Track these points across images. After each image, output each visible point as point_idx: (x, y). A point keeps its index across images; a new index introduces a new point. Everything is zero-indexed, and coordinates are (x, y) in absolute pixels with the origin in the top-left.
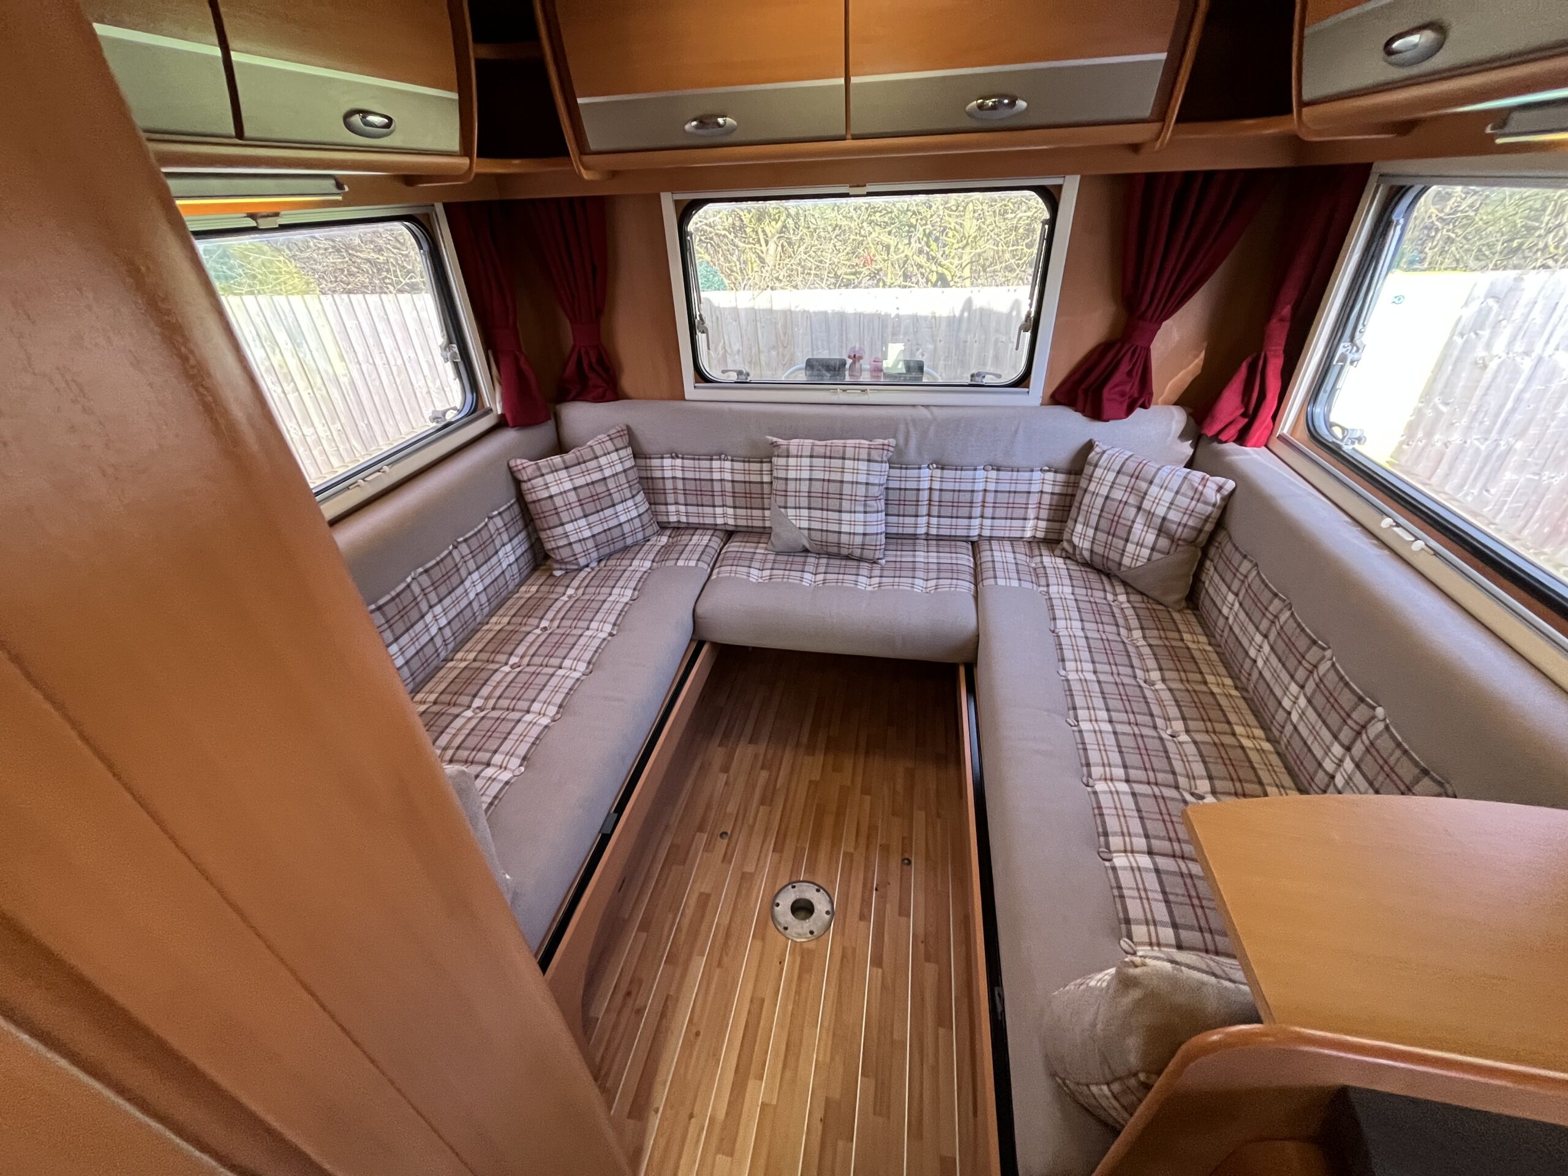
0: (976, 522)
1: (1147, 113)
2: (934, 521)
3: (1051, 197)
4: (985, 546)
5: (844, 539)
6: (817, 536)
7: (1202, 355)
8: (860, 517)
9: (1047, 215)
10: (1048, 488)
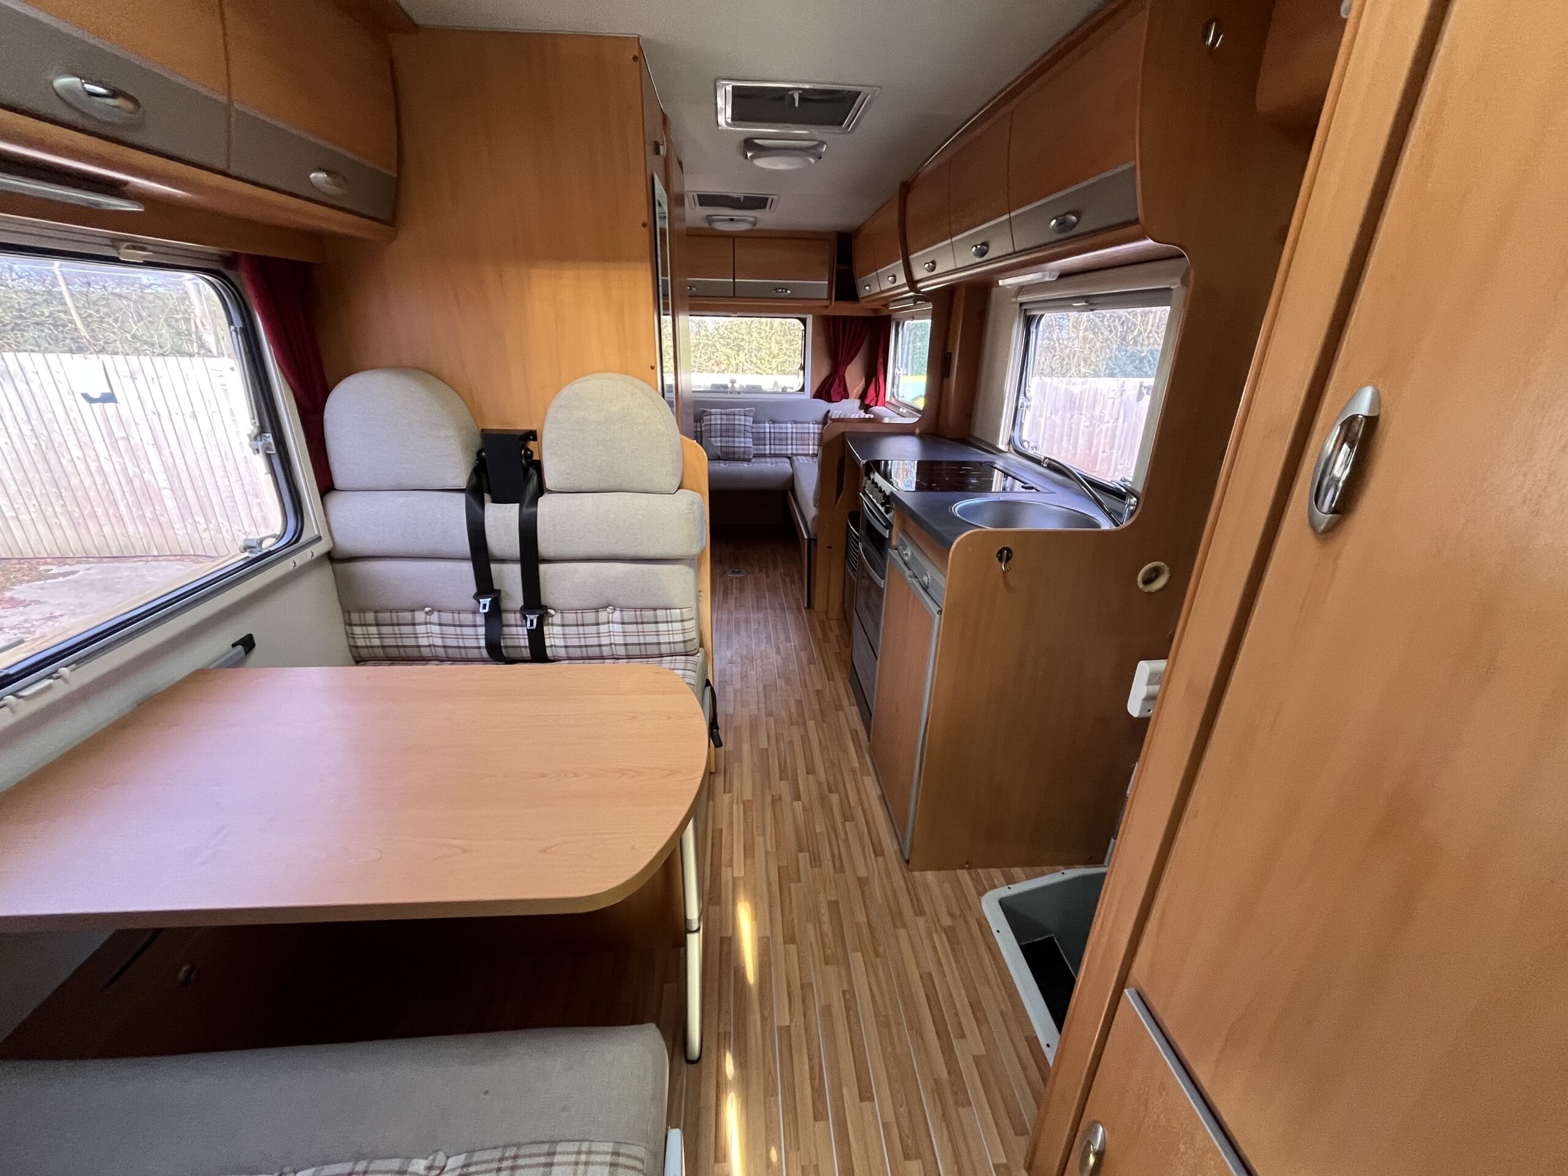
0: (790, 447)
1: (826, 297)
2: (772, 447)
3: (804, 321)
4: (795, 458)
5: (736, 449)
6: (724, 449)
7: (864, 380)
8: (742, 439)
9: (803, 328)
10: (816, 431)
